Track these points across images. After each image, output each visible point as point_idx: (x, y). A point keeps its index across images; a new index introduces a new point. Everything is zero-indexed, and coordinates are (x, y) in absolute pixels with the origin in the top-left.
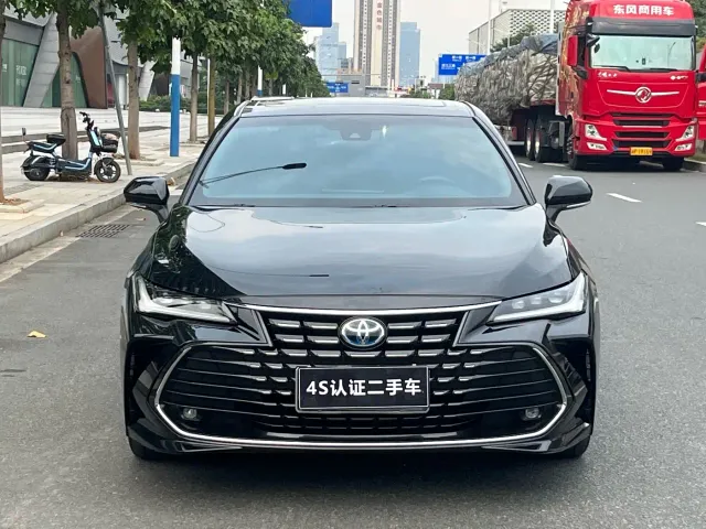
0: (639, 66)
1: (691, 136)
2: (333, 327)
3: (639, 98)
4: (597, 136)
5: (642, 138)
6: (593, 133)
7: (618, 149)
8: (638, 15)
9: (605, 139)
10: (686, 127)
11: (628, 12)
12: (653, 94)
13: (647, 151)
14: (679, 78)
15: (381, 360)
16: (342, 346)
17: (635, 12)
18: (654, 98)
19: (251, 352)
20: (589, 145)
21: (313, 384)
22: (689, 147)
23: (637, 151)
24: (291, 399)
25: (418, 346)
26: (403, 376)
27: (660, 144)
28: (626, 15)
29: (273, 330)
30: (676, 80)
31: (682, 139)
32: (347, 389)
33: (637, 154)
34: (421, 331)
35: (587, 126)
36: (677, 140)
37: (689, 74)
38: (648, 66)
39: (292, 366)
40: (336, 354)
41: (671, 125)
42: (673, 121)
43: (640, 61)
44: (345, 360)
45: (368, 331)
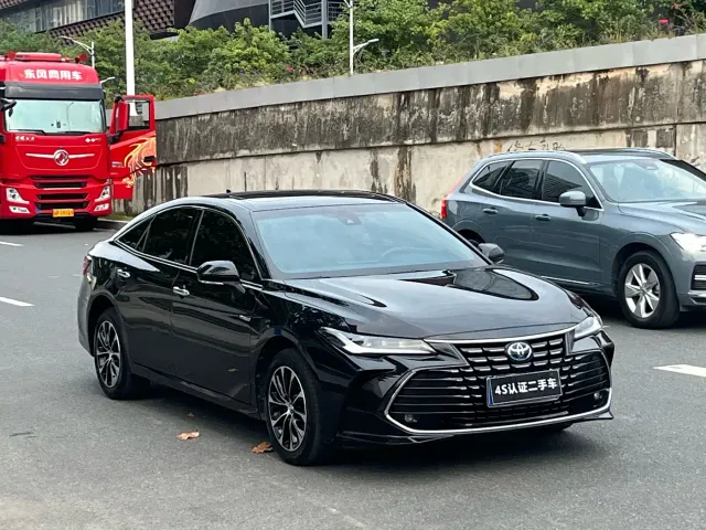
0: (55, 130)
1: (107, 196)
2: (502, 350)
3: (58, 160)
4: (19, 200)
5: (63, 200)
6: (14, 196)
7: (41, 212)
8: (48, 80)
9: (27, 202)
10: (102, 188)
11: (38, 77)
12: (71, 157)
13: (68, 212)
14: (93, 140)
15: (532, 368)
16: (509, 362)
17: (45, 77)
18: (71, 160)
19: (457, 371)
20: (11, 208)
21: (498, 387)
22: (106, 207)
23: (59, 213)
24: (484, 399)
25: (549, 357)
26: (546, 377)
27: (81, 205)
28: (36, 79)
29: (467, 355)
30: (91, 143)
31: (100, 199)
32: (517, 389)
33: (59, 215)
34: (549, 348)
35: (8, 190)
36: (97, 200)
37: (101, 135)
38: (63, 129)
39: (482, 378)
40: (508, 367)
41: (89, 186)
42: (91, 182)
43: (55, 125)
44: (512, 370)
45: (523, 350)
